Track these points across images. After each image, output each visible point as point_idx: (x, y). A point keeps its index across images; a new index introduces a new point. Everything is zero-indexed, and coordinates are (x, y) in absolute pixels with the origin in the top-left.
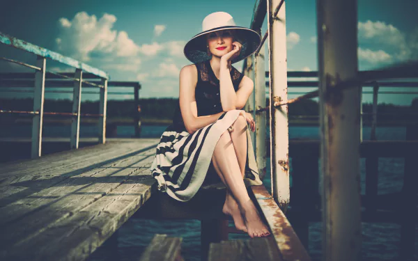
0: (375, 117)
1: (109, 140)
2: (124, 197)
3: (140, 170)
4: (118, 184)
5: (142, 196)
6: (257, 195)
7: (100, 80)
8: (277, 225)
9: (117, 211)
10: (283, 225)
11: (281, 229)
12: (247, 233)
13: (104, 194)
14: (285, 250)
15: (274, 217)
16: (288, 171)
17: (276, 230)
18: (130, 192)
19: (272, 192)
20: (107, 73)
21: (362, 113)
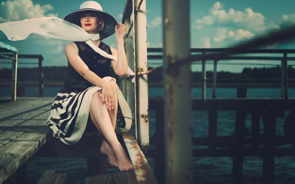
0: (215, 81)
1: (19, 98)
2: (26, 143)
3: (40, 122)
4: (22, 133)
5: (39, 141)
6: (126, 140)
7: (12, 53)
8: (138, 162)
9: (20, 153)
10: (142, 162)
11: (140, 165)
12: (118, 168)
13: (11, 141)
14: (142, 182)
15: (136, 157)
16: (148, 122)
17: (137, 166)
18: (31, 138)
19: (136, 137)
20: (17, 48)
21: (205, 78)
